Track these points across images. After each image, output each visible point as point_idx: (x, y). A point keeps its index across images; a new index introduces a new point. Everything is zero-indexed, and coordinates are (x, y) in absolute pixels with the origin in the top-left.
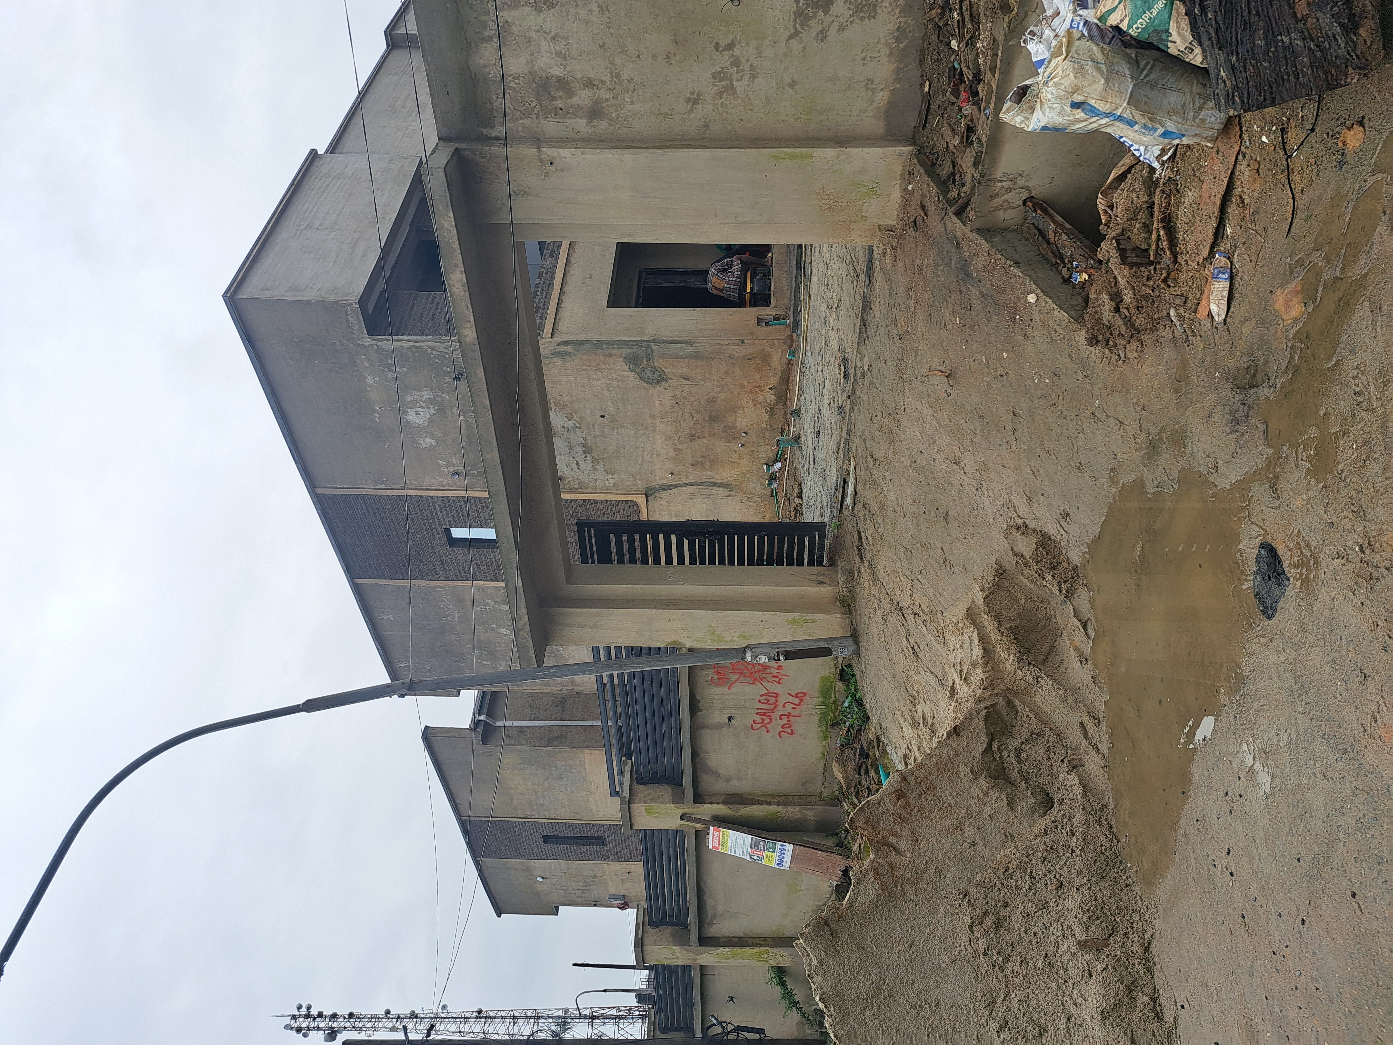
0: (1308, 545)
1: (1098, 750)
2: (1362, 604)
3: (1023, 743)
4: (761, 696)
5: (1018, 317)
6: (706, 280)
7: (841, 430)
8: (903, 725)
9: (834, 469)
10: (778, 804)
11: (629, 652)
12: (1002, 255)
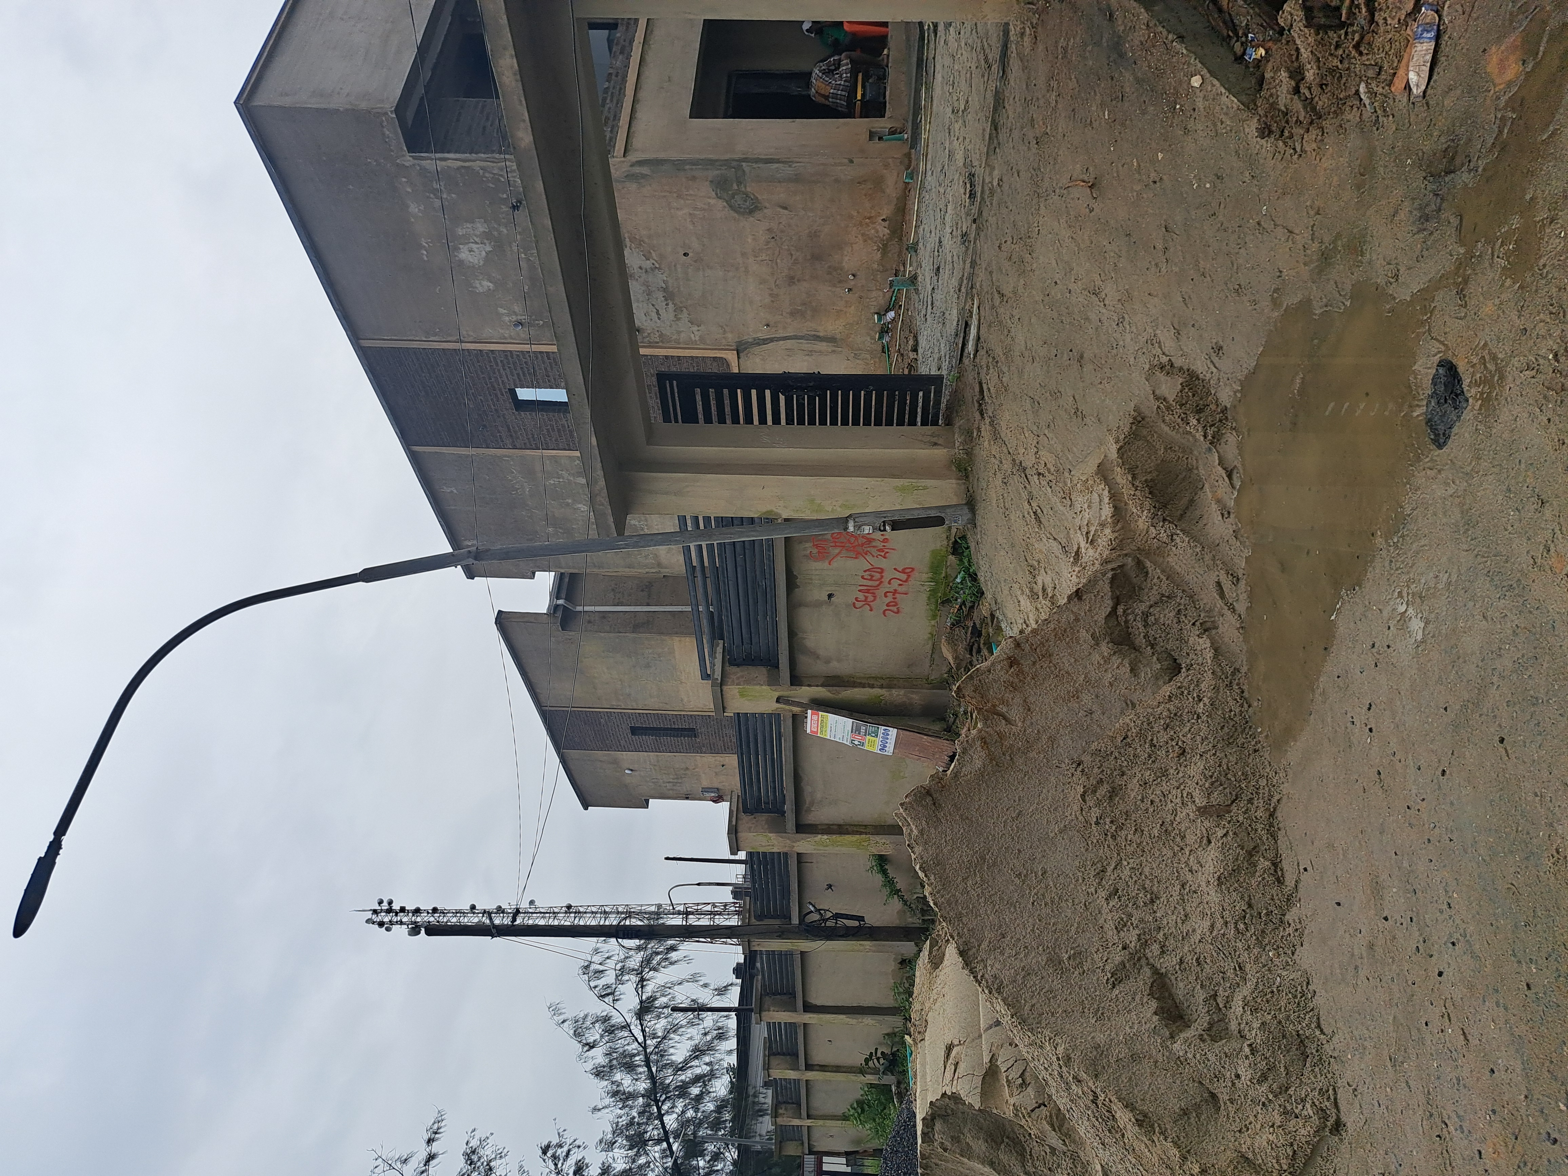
0: (1494, 358)
1: (1234, 611)
2: (1549, 420)
3: (1151, 606)
4: (865, 571)
5: (1178, 107)
6: (808, 85)
7: (964, 262)
8: (1021, 599)
9: (955, 312)
10: (882, 687)
11: (718, 523)
12: (1163, 27)
